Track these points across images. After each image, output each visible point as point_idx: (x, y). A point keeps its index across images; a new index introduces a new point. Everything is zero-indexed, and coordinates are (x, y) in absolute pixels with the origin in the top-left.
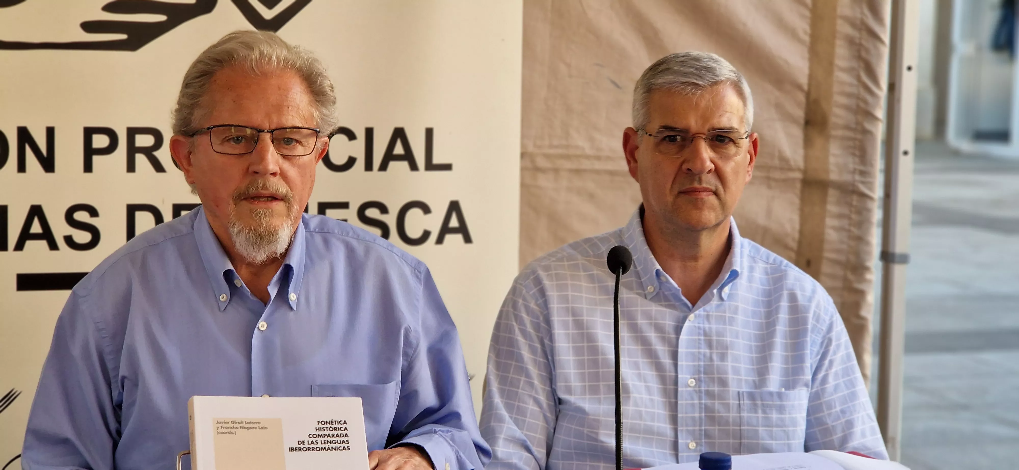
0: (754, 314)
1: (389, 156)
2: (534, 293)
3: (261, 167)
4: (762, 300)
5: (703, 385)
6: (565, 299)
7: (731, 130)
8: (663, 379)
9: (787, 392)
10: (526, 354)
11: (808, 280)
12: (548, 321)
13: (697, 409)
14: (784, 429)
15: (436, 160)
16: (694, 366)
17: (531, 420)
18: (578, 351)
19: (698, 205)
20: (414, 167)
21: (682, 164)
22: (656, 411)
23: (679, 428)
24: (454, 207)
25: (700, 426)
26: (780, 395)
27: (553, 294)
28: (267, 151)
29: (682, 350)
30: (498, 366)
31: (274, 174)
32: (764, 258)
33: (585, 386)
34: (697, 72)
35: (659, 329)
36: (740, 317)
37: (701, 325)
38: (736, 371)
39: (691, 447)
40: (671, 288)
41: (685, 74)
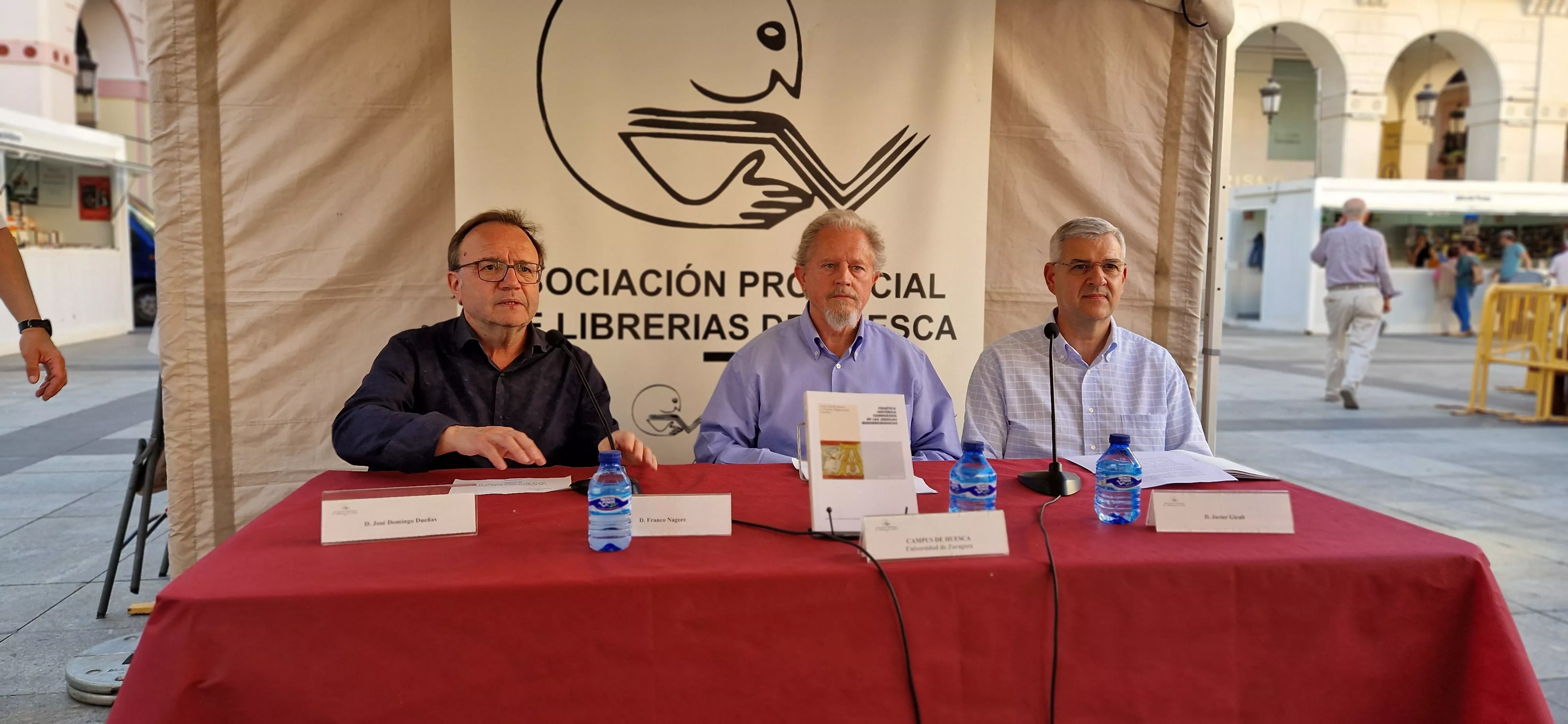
0: (1127, 370)
1: (909, 290)
2: (992, 361)
3: (841, 280)
4: (1131, 362)
5: (1098, 411)
6: (1011, 364)
7: (1115, 261)
8: (1073, 409)
9: (1152, 415)
10: (989, 396)
11: (1161, 349)
12: (1001, 377)
13: (1095, 426)
14: (1150, 437)
15: (936, 292)
16: (1092, 400)
17: (992, 434)
18: (1020, 393)
19: (1097, 304)
20: (923, 296)
21: (1086, 281)
22: (1070, 427)
23: (1085, 438)
24: (946, 319)
25: (1098, 435)
26: (1147, 417)
27: (1003, 361)
28: (845, 272)
29: (1084, 391)
30: (972, 404)
31: (848, 285)
32: (1131, 337)
33: (1025, 414)
34: (1095, 227)
35: (1069, 379)
36: (1118, 372)
37: (1095, 377)
38: (1118, 403)
39: (1092, 448)
40: (1075, 356)
41: (1088, 228)
